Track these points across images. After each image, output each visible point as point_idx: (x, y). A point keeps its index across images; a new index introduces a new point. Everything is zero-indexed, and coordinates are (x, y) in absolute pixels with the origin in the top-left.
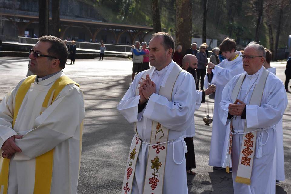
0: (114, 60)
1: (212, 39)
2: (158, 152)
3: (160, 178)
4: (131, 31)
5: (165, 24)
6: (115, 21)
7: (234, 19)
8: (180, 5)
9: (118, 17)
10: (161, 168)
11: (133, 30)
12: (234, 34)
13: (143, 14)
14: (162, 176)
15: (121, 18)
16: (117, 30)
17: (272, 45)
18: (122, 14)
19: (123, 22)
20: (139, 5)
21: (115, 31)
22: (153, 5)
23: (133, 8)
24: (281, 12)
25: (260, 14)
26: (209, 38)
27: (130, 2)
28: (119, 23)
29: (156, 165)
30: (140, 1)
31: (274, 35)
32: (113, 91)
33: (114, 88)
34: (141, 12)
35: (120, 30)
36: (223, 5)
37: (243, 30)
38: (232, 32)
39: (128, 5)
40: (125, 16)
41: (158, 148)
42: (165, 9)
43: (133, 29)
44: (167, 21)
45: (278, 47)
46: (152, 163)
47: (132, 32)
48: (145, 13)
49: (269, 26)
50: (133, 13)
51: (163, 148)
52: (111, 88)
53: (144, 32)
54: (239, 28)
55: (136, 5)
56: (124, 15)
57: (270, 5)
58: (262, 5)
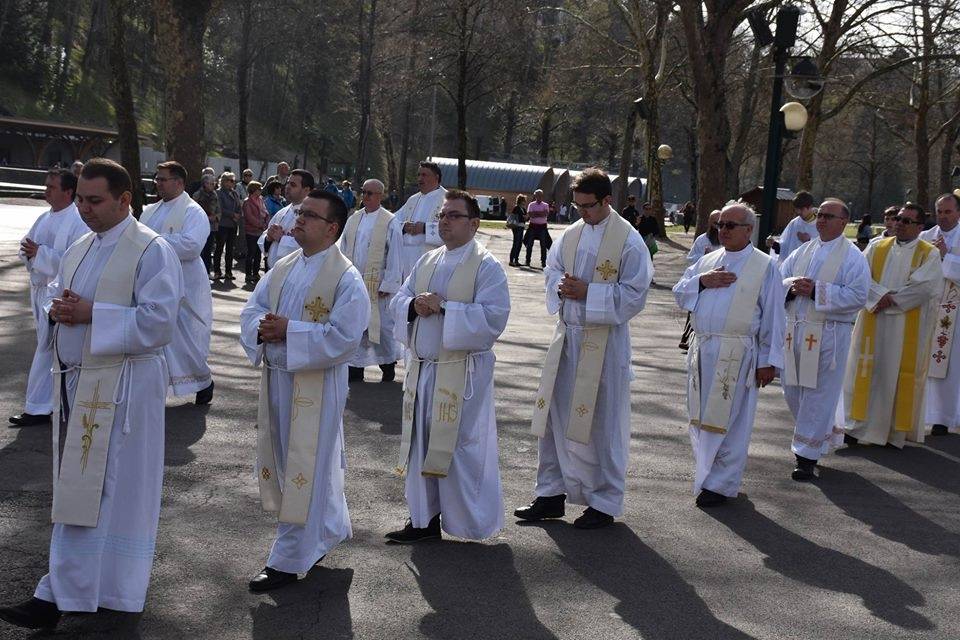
0: (27, 205)
1: (266, 161)
2: (948, 311)
3: (949, 336)
4: (72, 137)
5: (156, 125)
6: (33, 114)
7: (314, 118)
8: (174, 81)
9: (38, 105)
10: (951, 327)
11: (76, 136)
12: (313, 150)
13: (102, 99)
14: (951, 335)
15: (46, 106)
16: (37, 135)
17: (392, 176)
18: (49, 98)
19: (53, 117)
20: (91, 80)
21: (33, 138)
22: (115, 81)
23: (76, 85)
24: (409, 107)
25: (366, 111)
26: (258, 158)
27: (68, 71)
28: (41, 118)
29: (945, 323)
30: (92, 70)
31: (397, 156)
32: (11, 277)
33: (14, 271)
34: (96, 95)
35: (44, 135)
36: (287, 87)
37: (333, 144)
38: (310, 146)
39: (64, 77)
40: (57, 103)
41: (949, 307)
42: (154, 90)
43: (77, 133)
44: (160, 117)
45: (406, 182)
46: (942, 322)
47: (74, 141)
48: (105, 97)
49: (386, 135)
50: (75, 98)
51: (954, 307)
52: (6, 271)
53: (104, 140)
54: (325, 140)
55: (83, 77)
56: (53, 101)
57: (385, 91)
58: (368, 92)
